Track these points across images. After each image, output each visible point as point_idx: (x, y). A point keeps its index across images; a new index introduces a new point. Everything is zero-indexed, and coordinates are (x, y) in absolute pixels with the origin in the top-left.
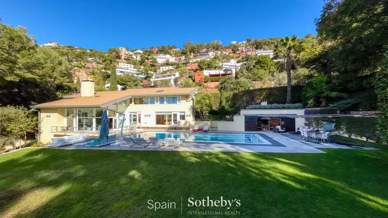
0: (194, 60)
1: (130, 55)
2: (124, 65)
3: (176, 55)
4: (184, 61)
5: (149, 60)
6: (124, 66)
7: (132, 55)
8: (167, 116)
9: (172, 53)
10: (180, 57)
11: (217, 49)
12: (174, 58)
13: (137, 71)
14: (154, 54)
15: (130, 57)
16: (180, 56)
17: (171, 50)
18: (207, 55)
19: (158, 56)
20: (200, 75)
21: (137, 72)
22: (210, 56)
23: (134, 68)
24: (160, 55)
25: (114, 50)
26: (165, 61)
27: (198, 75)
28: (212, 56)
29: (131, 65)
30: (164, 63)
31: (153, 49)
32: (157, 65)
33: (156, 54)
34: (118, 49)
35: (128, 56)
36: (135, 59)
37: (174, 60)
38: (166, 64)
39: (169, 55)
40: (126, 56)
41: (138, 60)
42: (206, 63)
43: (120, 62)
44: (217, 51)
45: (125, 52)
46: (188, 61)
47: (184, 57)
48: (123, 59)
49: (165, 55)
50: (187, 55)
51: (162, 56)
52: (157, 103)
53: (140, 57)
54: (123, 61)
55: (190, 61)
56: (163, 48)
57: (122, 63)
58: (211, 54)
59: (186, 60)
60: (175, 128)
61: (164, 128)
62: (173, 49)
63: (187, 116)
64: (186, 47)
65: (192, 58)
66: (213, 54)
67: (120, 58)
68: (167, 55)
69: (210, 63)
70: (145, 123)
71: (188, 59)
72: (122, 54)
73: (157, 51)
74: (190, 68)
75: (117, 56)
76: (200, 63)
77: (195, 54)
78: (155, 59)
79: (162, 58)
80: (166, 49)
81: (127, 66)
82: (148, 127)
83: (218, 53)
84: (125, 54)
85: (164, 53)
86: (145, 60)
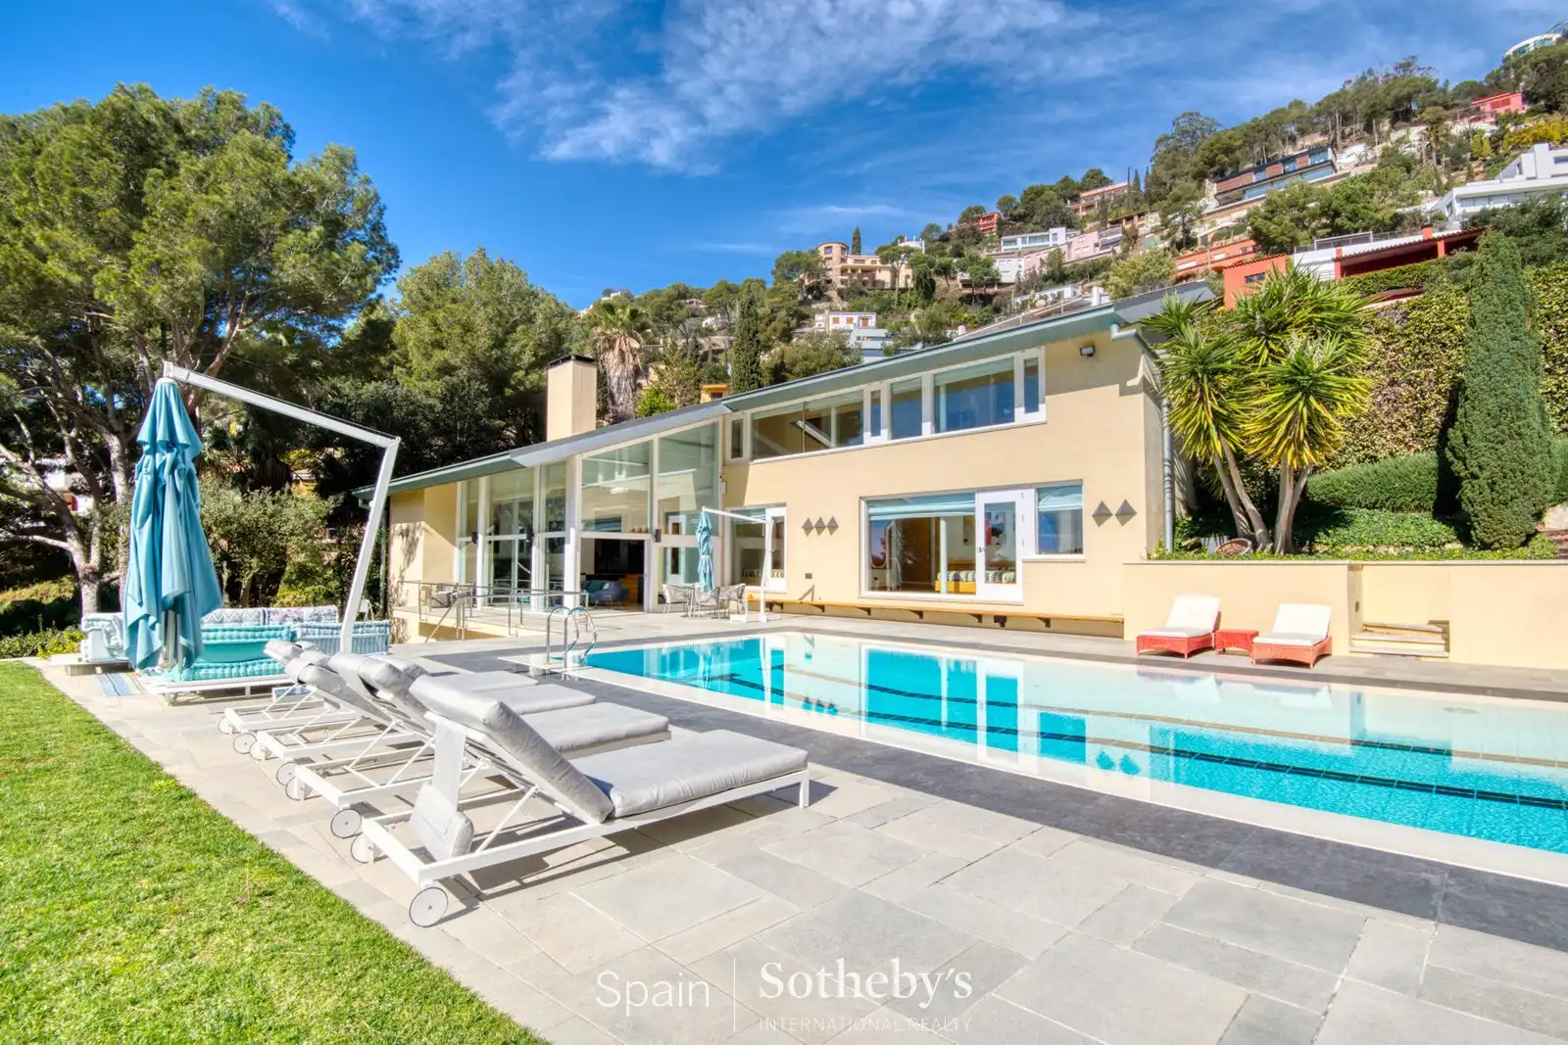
0: (1226, 221)
1: (865, 271)
2: (836, 321)
3: (1107, 217)
4: (1157, 237)
5: (954, 279)
6: (838, 326)
7: (874, 269)
8: (943, 524)
9: (1082, 213)
10: (1127, 227)
11: (1402, 115)
12: (1093, 237)
13: (887, 337)
14: (988, 244)
15: (865, 283)
16: (1129, 219)
17: (1075, 198)
18: (1321, 172)
19: (1004, 248)
21: (889, 343)
22: (1339, 173)
23: (880, 326)
24: (1014, 241)
25: (797, 260)
26: (1038, 264)
27: (1249, 278)
28: (1357, 165)
29: (868, 315)
30: (1033, 275)
31: (979, 218)
32: (996, 294)
33: (991, 241)
34: (815, 253)
35: (855, 278)
36: (888, 286)
37: (1096, 245)
38: (1046, 279)
39: (1064, 229)
40: (846, 278)
41: (901, 284)
42: (1312, 205)
43: (821, 312)
44: (1397, 129)
45: (843, 260)
46: (1179, 235)
47: (1153, 220)
48: (833, 294)
49: (1039, 234)
50: (1177, 199)
51: (1024, 242)
52: (876, 431)
53: (910, 272)
54: (833, 304)
55: (1196, 230)
56: (1031, 199)
57: (827, 311)
58: (1352, 159)
59: (1165, 233)
60: (1001, 620)
61: (920, 613)
62: (1090, 193)
63: (1102, 514)
64: (1170, 155)
65: (1206, 211)
66: (1366, 155)
67: (821, 294)
68: (1052, 231)
69: (1348, 198)
70: (809, 576)
71: (1179, 219)
72: (830, 273)
73: (1000, 223)
74: (1194, 264)
75: (810, 290)
76: (1266, 218)
77: (1227, 185)
78: (988, 264)
79: (1027, 251)
80: (1047, 203)
81: (850, 321)
82: (822, 607)
83: (1404, 138)
84: (843, 271)
85: (1037, 224)
86: (933, 282)
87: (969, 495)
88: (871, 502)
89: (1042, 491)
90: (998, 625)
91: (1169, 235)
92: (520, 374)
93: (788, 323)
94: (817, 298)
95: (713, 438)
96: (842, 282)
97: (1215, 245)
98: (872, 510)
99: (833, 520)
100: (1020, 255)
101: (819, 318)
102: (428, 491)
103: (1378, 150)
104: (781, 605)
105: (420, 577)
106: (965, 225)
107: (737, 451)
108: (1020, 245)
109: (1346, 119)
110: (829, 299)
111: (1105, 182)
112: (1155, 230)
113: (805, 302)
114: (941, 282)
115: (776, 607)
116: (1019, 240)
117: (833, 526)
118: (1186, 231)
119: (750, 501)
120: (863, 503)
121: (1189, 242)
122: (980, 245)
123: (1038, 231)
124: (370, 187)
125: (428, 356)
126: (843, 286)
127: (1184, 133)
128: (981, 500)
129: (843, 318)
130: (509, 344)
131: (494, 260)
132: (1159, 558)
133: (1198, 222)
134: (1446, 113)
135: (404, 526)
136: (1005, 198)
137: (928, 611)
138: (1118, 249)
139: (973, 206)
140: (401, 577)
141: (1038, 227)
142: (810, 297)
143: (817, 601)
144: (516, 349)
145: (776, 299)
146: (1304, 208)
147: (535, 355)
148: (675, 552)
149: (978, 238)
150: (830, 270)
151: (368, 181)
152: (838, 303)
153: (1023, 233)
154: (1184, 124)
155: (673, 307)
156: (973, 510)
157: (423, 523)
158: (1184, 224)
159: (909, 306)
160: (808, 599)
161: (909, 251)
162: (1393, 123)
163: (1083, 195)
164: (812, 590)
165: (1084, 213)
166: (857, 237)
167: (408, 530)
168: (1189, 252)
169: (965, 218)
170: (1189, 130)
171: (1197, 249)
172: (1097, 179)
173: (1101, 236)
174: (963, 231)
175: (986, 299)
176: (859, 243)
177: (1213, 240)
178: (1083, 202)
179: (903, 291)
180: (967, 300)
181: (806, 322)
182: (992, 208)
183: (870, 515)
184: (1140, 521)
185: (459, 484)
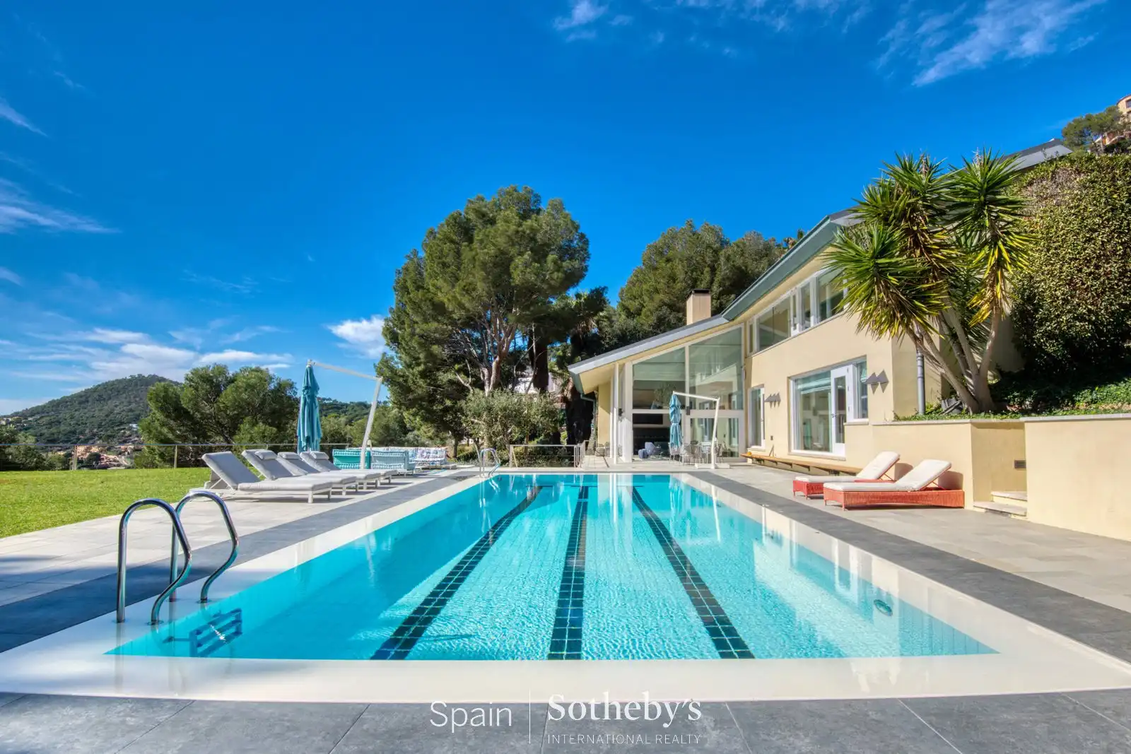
52: (795, 329)
61: (808, 467)
63: (874, 383)
70: (771, 438)
82: (776, 462)
89: (856, 365)
99: (778, 395)
107: (751, 350)
117: (778, 399)
119: (754, 384)
120: (791, 382)
128: (836, 374)
143: (774, 458)
156: (830, 383)
160: (771, 456)
164: (773, 450)
184: (890, 388)
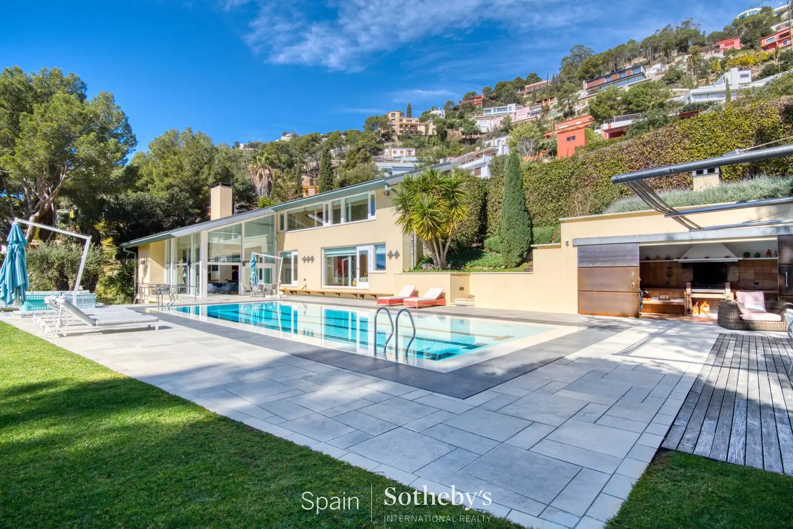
1: (412, 126)
2: (395, 152)
3: (536, 99)
4: (556, 110)
5: (456, 130)
6: (395, 155)
7: (417, 125)
8: (349, 259)
9: (525, 96)
10: (544, 104)
11: (683, 48)
12: (528, 109)
13: (417, 162)
14: (476, 112)
15: (412, 132)
16: (546, 100)
17: (522, 88)
18: (638, 78)
19: (484, 114)
20: (574, 138)
22: (647, 79)
23: (416, 155)
24: (490, 111)
25: (376, 120)
26: (498, 123)
27: (569, 139)
28: (656, 75)
29: (411, 149)
30: (496, 129)
31: (474, 98)
32: (478, 138)
33: (480, 110)
34: (386, 116)
35: (407, 129)
36: (424, 134)
37: (529, 114)
38: (502, 131)
39: (515, 104)
40: (402, 129)
41: (430, 133)
42: (619, 98)
43: (388, 147)
44: (679, 55)
45: (401, 120)
46: (567, 109)
47: (555, 102)
48: (395, 138)
49: (503, 107)
50: (566, 91)
51: (494, 111)
52: (327, 220)
53: (435, 127)
54: (395, 143)
55: (576, 107)
56: (500, 89)
57: (390, 147)
58: (654, 72)
59: (560, 108)
60: (362, 296)
61: (339, 294)
62: (530, 86)
63: (390, 255)
64: (568, 67)
65: (579, 98)
66: (661, 70)
67: (389, 138)
68: (509, 105)
69: (635, 95)
70: (305, 280)
71: (567, 101)
72: (394, 127)
73: (484, 101)
74: (566, 126)
75: (383, 136)
76: (597, 105)
77: (592, 84)
78: (473, 123)
79: (496, 116)
80: (508, 91)
81: (402, 152)
82: (309, 292)
83: (681, 61)
84: (401, 126)
85: (502, 102)
86: (446, 132)
87: (354, 248)
88: (327, 250)
89: (377, 246)
90: (361, 298)
91: (562, 110)
92: (206, 188)
93: (366, 155)
94: (387, 140)
95: (273, 221)
96: (401, 132)
97: (583, 115)
98: (327, 253)
99: (312, 257)
100: (492, 118)
101: (386, 151)
102: (151, 245)
103: (667, 67)
104: (296, 292)
105: (149, 282)
106: (467, 102)
108: (492, 113)
109: (655, 50)
110: (393, 141)
111: (538, 80)
112: (555, 107)
113: (380, 142)
114: (450, 131)
115: (294, 293)
116: (492, 110)
117: (312, 259)
118: (571, 108)
119: (286, 249)
120: (323, 250)
121: (571, 113)
122: (473, 112)
123: (502, 105)
124: (119, 110)
125: (162, 181)
126: (401, 134)
127: (575, 56)
128: (359, 249)
129: (398, 151)
130: (200, 174)
131: (195, 132)
132: (409, 271)
133: (576, 103)
134: (701, 49)
135: (143, 259)
136: (486, 88)
137: (342, 293)
138: (539, 116)
139: (470, 92)
140: (143, 281)
141: (503, 103)
142: (383, 139)
143: (307, 290)
144: (204, 177)
145: (364, 141)
146: (615, 100)
147: (215, 178)
148: (261, 270)
149: (472, 109)
150: (394, 125)
151: (119, 108)
152: (398, 143)
153: (495, 106)
154: (576, 51)
155: (309, 145)
156: (356, 253)
157: (150, 259)
158: (569, 104)
159: (434, 144)
160: (304, 289)
161: (434, 116)
162: (678, 52)
163: (526, 86)
164: (306, 286)
165: (527, 96)
166: (409, 109)
167: (144, 261)
168: (571, 118)
169: (466, 98)
170: (579, 54)
171: (575, 117)
172: (534, 78)
173: (531, 109)
174: (465, 104)
175: (473, 141)
176: (410, 110)
177: (582, 112)
178: (526, 90)
179: (431, 136)
180: (463, 141)
181: (381, 152)
182: (480, 93)
183: (327, 255)
184: (401, 258)
185: (166, 241)
